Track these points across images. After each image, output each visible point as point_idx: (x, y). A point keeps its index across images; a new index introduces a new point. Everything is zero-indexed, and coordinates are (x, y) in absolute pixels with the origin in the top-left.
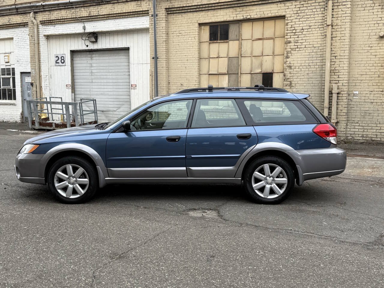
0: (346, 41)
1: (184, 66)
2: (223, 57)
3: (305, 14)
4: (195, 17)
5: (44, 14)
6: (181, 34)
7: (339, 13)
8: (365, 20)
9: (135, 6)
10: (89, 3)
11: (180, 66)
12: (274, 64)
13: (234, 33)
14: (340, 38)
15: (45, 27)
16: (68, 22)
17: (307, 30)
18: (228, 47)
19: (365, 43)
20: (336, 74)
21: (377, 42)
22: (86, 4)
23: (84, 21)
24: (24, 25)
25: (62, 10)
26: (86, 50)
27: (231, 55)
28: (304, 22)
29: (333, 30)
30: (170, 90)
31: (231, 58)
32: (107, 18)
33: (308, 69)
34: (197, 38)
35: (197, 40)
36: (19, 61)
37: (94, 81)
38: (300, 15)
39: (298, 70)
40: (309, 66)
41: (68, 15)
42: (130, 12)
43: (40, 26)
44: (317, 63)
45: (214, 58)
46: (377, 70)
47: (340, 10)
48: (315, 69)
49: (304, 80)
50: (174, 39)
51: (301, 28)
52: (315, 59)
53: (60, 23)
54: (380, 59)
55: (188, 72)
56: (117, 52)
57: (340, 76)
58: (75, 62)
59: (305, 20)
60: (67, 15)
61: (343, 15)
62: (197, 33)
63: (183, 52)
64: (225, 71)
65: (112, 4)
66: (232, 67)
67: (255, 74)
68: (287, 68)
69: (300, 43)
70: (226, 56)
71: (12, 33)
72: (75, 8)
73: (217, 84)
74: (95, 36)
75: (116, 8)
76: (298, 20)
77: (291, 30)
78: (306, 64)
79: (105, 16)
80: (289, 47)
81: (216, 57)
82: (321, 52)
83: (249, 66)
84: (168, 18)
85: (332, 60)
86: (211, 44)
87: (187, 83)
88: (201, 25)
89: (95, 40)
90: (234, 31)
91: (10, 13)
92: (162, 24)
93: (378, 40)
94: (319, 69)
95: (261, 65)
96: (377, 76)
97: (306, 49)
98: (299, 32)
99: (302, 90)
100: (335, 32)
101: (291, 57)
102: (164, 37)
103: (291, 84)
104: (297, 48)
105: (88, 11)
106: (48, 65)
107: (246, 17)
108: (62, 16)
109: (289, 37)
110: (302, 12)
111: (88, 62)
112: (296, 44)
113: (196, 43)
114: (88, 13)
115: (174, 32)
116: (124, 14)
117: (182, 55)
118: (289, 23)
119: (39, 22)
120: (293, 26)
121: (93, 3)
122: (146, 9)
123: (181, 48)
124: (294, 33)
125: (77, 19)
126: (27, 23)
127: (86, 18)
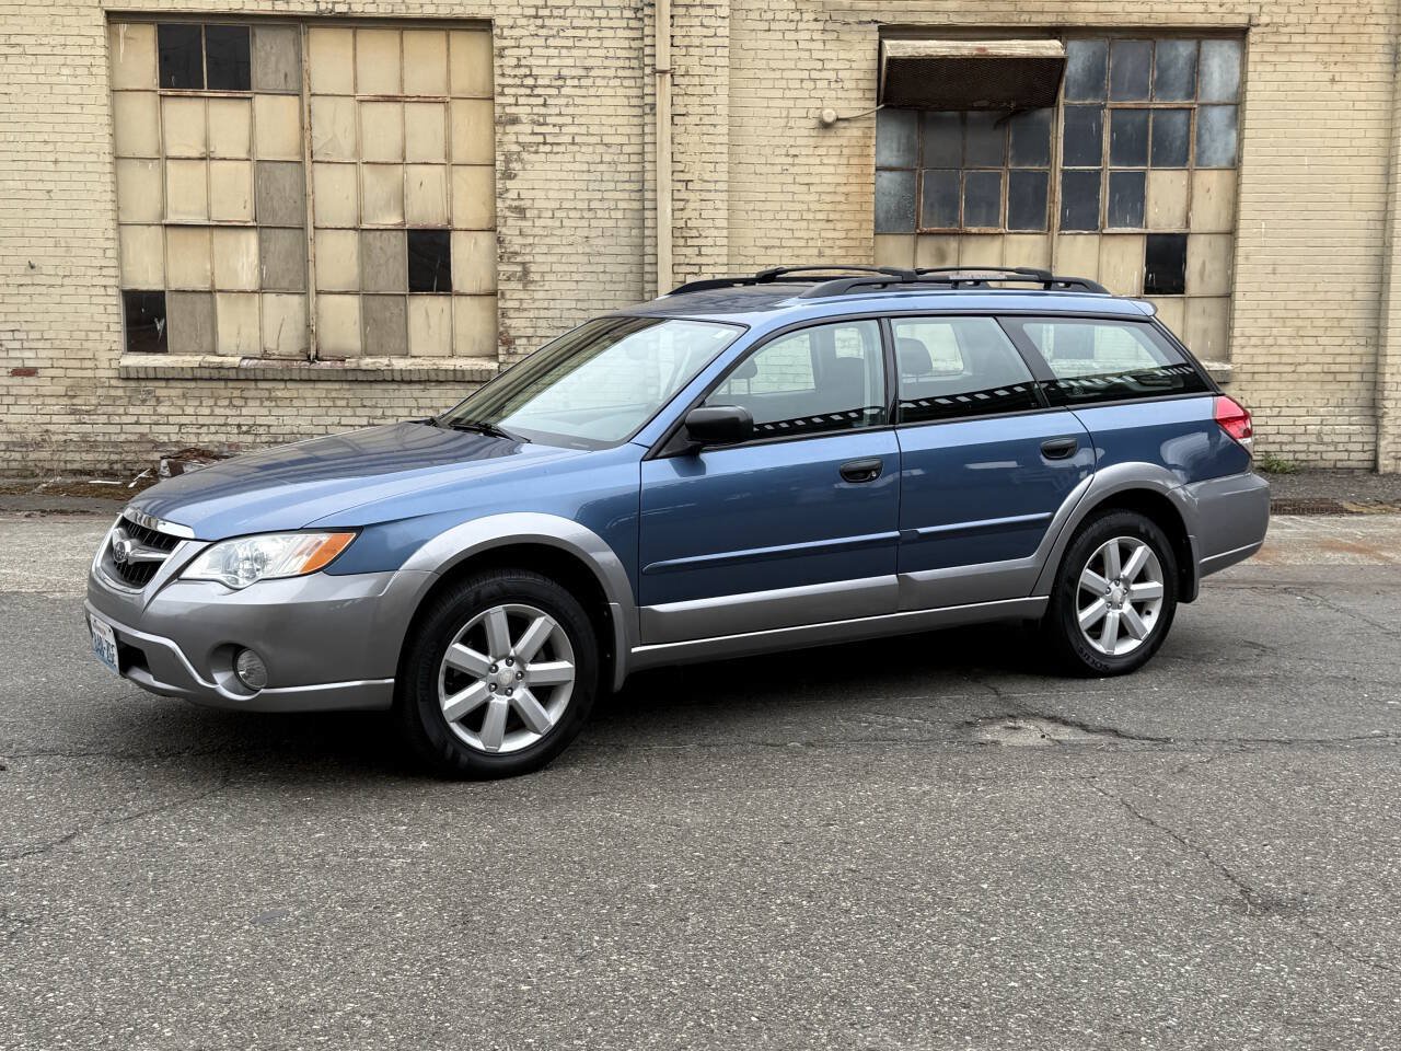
0: (720, 130)
1: (40, 186)
2: (227, 156)
3: (566, 23)
6: (18, 50)
7: (693, 31)
8: (773, 64)
12: (452, 196)
13: (272, 65)
14: (701, 119)
17: (576, 82)
18: (252, 118)
19: (776, 141)
20: (690, 242)
21: (812, 141)
27: (263, 153)
28: (564, 52)
29: (676, 90)
31: (267, 164)
33: (585, 223)
34: (103, 71)
35: (103, 80)
38: (548, 22)
39: (550, 223)
40: (590, 210)
44: (617, 200)
45: (188, 159)
46: (815, 235)
47: (696, 22)
48: (611, 223)
49: (573, 259)
51: (555, 72)
52: (611, 186)
54: (823, 197)
55: (61, 214)
57: (704, 250)
59: (570, 43)
61: (707, 42)
62: (103, 52)
63: (30, 128)
64: (244, 215)
66: (272, 199)
67: (378, 233)
68: (508, 214)
69: (554, 126)
70: (244, 156)
73: (208, 267)
76: (541, 42)
77: (515, 76)
78: (580, 205)
80: (514, 138)
81: (198, 156)
82: (629, 163)
83: (347, 198)
85: (677, 195)
86: (167, 100)
87: (57, 261)
88: (114, 17)
90: (273, 59)
93: (813, 133)
94: (625, 222)
95: (401, 199)
96: (815, 252)
97: (576, 148)
98: (549, 86)
99: (571, 295)
100: (680, 98)
101: (521, 173)
103: (526, 272)
104: (545, 143)
107: (330, 6)
109: (512, 100)
110: (556, 13)
112: (538, 129)
113: (97, 94)
117: (29, 137)
118: (506, 48)
120: (523, 62)
123: (20, 108)
124: (527, 87)
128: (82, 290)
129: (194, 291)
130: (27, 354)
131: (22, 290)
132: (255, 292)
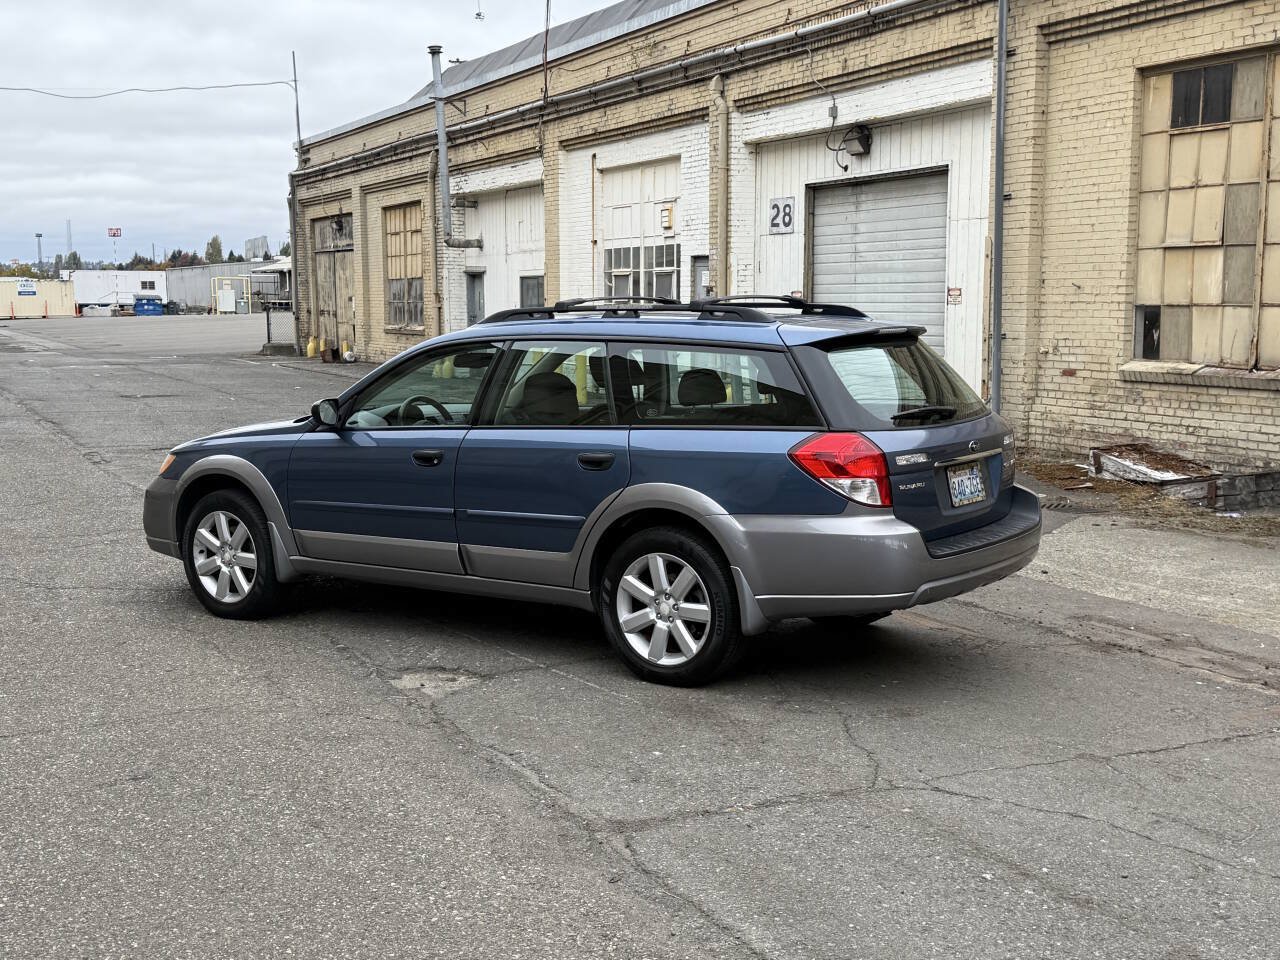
1: (1087, 221)
2: (1209, 183)
4: (1126, 46)
5: (744, 78)
6: (1084, 111)
9: (958, 28)
10: (844, 34)
11: (1077, 221)
13: (1247, 96)
15: (749, 118)
16: (796, 97)
18: (1229, 146)
22: (836, 36)
23: (834, 92)
24: (699, 116)
25: (783, 62)
26: (842, 180)
27: (1235, 177)
30: (1043, 307)
31: (1235, 188)
32: (890, 76)
34: (1129, 120)
35: (1130, 128)
36: (690, 223)
37: (860, 278)
41: (797, 76)
42: (946, 50)
43: (734, 115)
45: (1184, 188)
50: (1063, 130)
53: (778, 101)
55: (1098, 244)
56: (920, 181)
58: (820, 220)
60: (792, 77)
62: (1131, 104)
63: (1086, 174)
65: (898, 30)
66: (1236, 218)
70: (1220, 182)
71: (679, 140)
72: (812, 51)
73: (1189, 283)
74: (863, 135)
75: (909, 39)
79: (884, 69)
81: (1188, 184)
84: (1049, 59)
86: (1175, 138)
87: (1093, 282)
88: (1145, 72)
89: (862, 150)
90: (1248, 89)
91: (671, 82)
92: (1026, 81)
102: (1031, 125)
105: (842, 58)
106: (752, 234)
108: (782, 80)
111: (850, 220)
113: (1127, 140)
114: (840, 65)
115: (1066, 106)
116: (930, 59)
117: (1084, 182)
119: (731, 104)
121: (854, 31)
122: (987, 36)
123: (1082, 158)
125: (816, 86)
126: (707, 108)
127: (836, 81)
128: (1106, 306)
129: (1178, 306)
130: (1072, 358)
131: (1073, 306)
132: (1217, 306)
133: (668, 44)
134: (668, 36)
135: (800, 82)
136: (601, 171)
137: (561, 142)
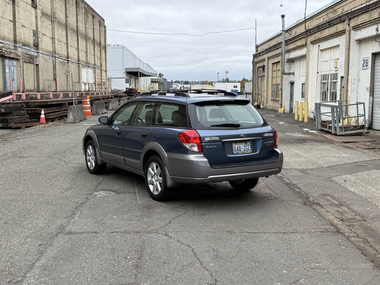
5: (355, 20)
10: (379, 4)
15: (356, 32)
16: (368, 25)
22: (377, 5)
23: (377, 23)
24: (343, 32)
25: (364, 14)
36: (340, 66)
41: (367, 18)
43: (352, 31)
53: (363, 27)
58: (376, 64)
60: (366, 19)
71: (339, 40)
91: (336, 22)
105: (379, 12)
106: (357, 69)
108: (364, 20)
114: (378, 14)
119: (351, 28)
125: (371, 22)
126: (345, 30)
127: (377, 20)
133: (338, 10)
134: (338, 7)
135: (368, 20)
136: (321, 50)
137: (311, 42)
